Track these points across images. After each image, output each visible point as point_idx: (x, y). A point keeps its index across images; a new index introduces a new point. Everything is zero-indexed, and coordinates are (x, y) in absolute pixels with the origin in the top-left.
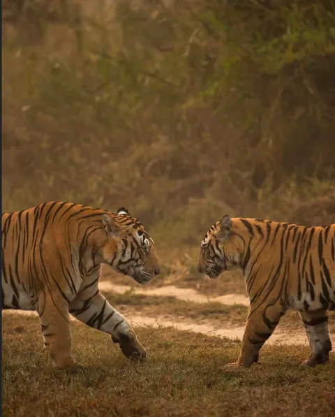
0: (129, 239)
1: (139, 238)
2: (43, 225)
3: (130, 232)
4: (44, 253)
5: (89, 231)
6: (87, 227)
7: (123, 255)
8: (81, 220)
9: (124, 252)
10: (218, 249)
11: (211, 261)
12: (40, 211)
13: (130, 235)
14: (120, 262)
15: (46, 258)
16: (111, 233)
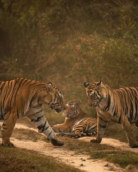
0: (57, 95)
1: (60, 94)
2: (18, 87)
3: (57, 92)
4: (17, 97)
5: (38, 91)
6: (38, 89)
7: (54, 101)
8: (35, 87)
9: (55, 99)
10: (99, 94)
11: (95, 101)
12: (17, 81)
13: (57, 93)
14: (53, 104)
15: (17, 100)
16: (50, 92)
